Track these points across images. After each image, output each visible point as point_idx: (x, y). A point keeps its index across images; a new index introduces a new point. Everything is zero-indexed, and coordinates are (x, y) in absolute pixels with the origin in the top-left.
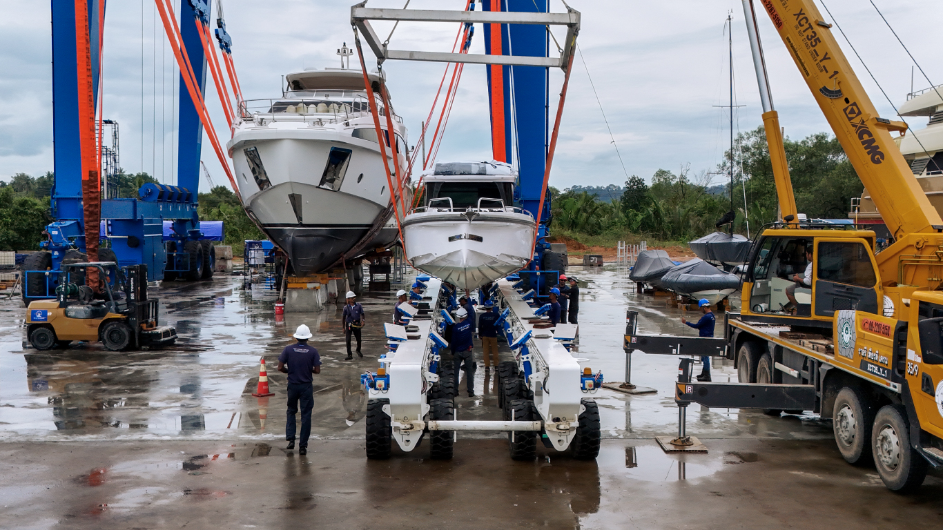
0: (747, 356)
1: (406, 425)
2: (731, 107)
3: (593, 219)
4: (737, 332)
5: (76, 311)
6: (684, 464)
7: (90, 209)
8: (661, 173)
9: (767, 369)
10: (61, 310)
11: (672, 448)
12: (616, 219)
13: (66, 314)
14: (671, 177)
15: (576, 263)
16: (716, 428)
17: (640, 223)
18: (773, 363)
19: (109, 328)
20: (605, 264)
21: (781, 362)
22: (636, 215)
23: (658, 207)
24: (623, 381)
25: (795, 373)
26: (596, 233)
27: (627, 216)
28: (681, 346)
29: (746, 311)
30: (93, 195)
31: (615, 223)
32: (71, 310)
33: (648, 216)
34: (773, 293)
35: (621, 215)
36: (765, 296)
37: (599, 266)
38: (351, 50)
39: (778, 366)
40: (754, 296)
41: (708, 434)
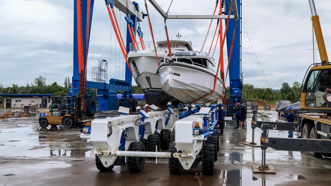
0: (306, 129)
1: (99, 153)
2: (314, 49)
3: (271, 96)
4: (302, 119)
5: (55, 114)
6: (265, 181)
7: (81, 83)
8: (296, 83)
9: (314, 134)
10: (50, 113)
11: (258, 171)
12: (279, 96)
13: (52, 114)
14: (299, 84)
15: (261, 109)
16: (286, 162)
17: (287, 98)
18: (316, 131)
19: (66, 120)
20: (271, 109)
21: (320, 130)
22: (286, 95)
23: (293, 92)
24: (251, 141)
25: (326, 135)
26: (271, 101)
27: (282, 95)
28: (277, 126)
29: (303, 107)
30: (82, 78)
31: (278, 97)
32: (54, 113)
33: (290, 95)
34: (317, 98)
35: (280, 95)
36: (313, 100)
37: (269, 109)
38: (181, 35)
39: (319, 132)
40: (307, 100)
41: (280, 165)
